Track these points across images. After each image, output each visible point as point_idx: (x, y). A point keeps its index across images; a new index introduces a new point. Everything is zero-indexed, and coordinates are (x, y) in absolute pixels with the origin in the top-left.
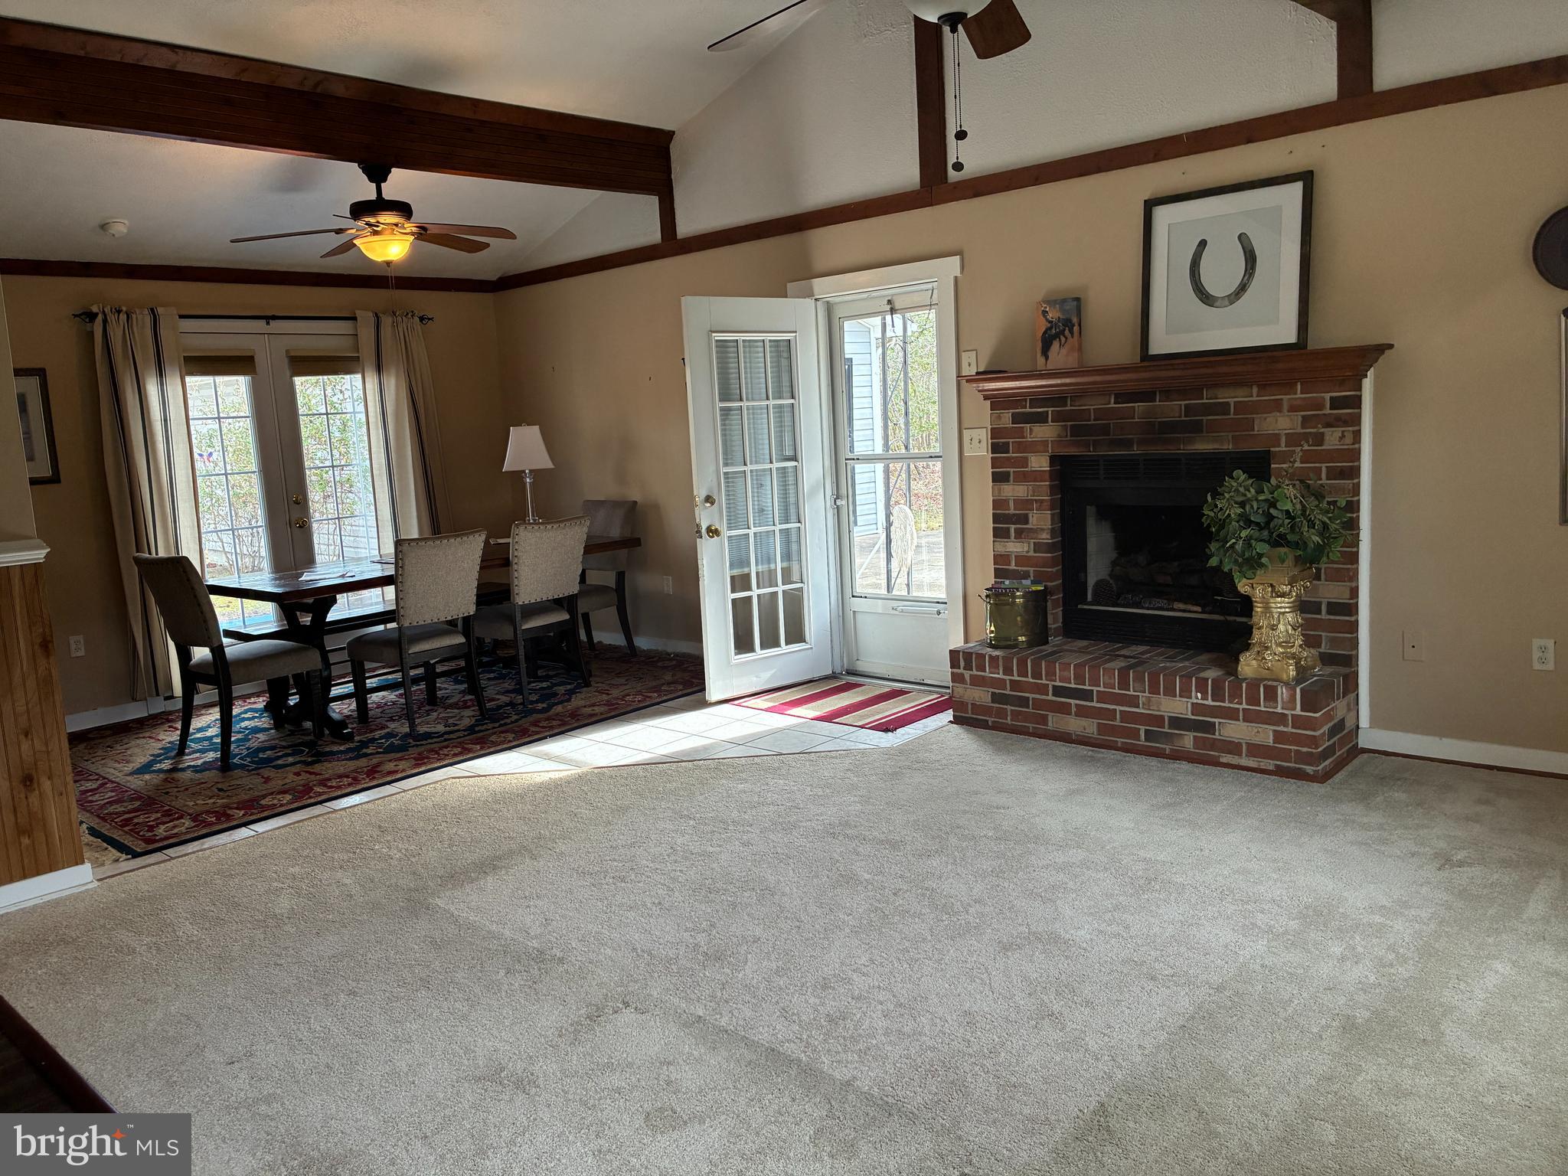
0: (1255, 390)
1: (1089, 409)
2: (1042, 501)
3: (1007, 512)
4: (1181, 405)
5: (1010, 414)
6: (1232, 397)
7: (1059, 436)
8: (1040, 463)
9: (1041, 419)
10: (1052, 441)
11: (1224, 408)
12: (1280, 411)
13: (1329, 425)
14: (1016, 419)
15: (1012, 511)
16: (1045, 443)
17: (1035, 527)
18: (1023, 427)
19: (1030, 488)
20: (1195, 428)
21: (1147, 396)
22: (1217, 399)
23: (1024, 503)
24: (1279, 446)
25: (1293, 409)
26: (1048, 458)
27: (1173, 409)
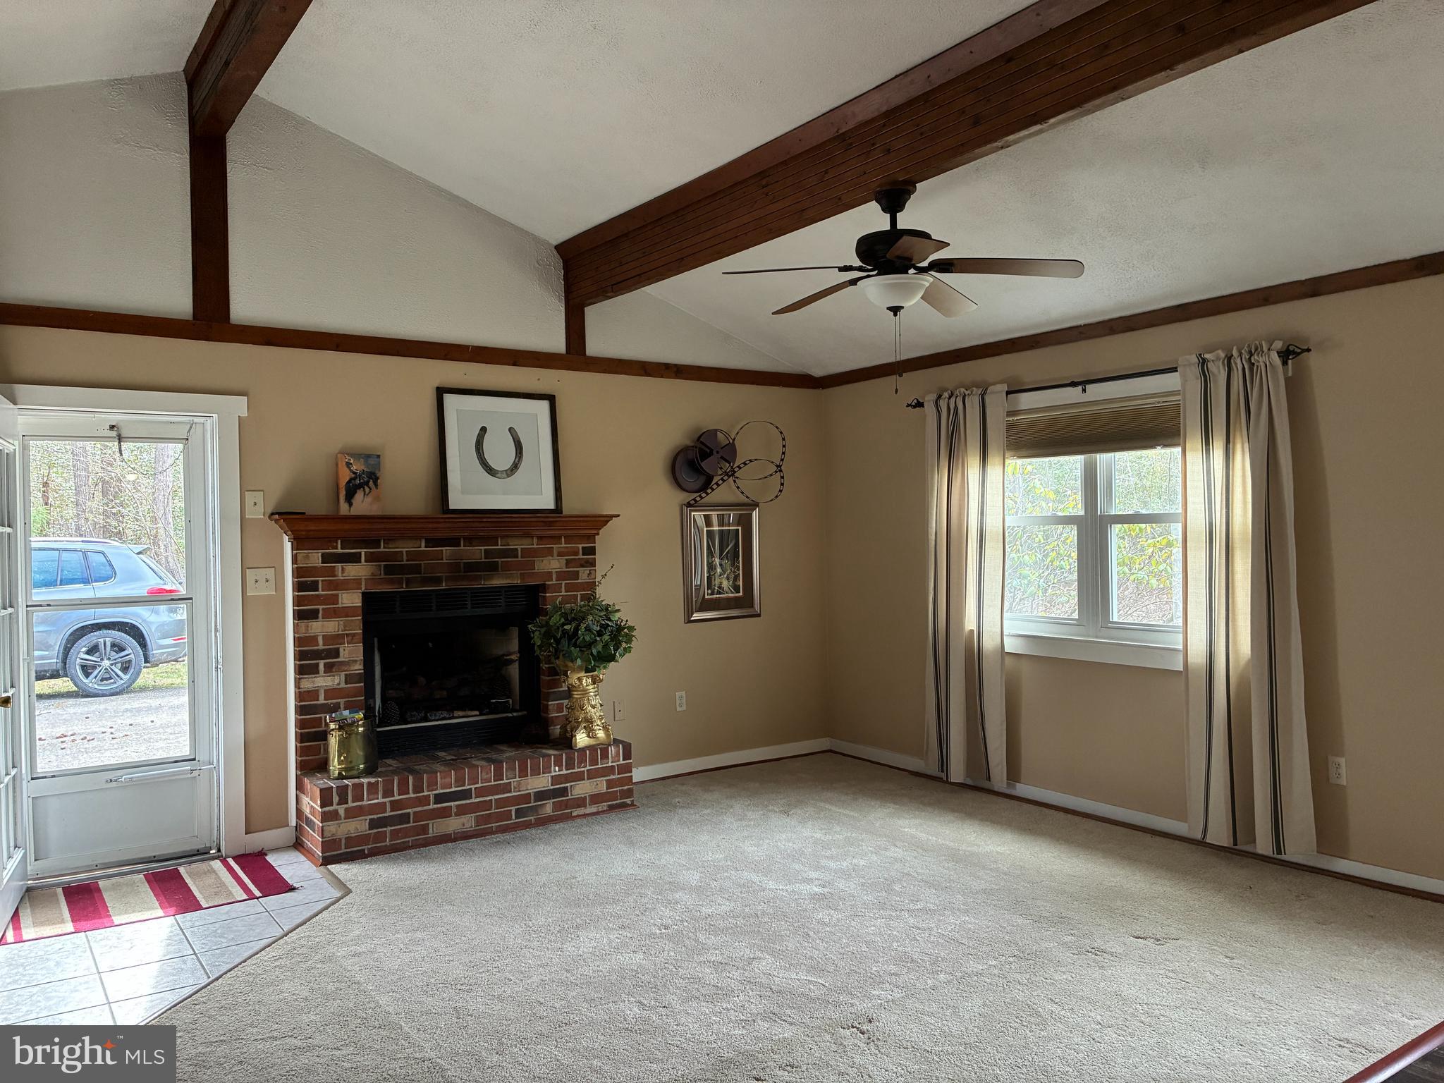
0: (535, 540)
1: (402, 552)
2: (354, 635)
3: (316, 648)
4: (481, 550)
5: (320, 554)
6: (519, 545)
7: (373, 574)
8: (351, 599)
9: (355, 559)
10: (365, 579)
11: (513, 553)
12: (552, 556)
13: (582, 566)
14: (325, 558)
15: (321, 647)
16: (357, 582)
17: (347, 660)
18: (334, 567)
19: (342, 623)
20: (493, 568)
21: (454, 542)
22: (509, 545)
23: (336, 638)
24: (552, 580)
25: (560, 554)
26: (361, 595)
27: (476, 553)
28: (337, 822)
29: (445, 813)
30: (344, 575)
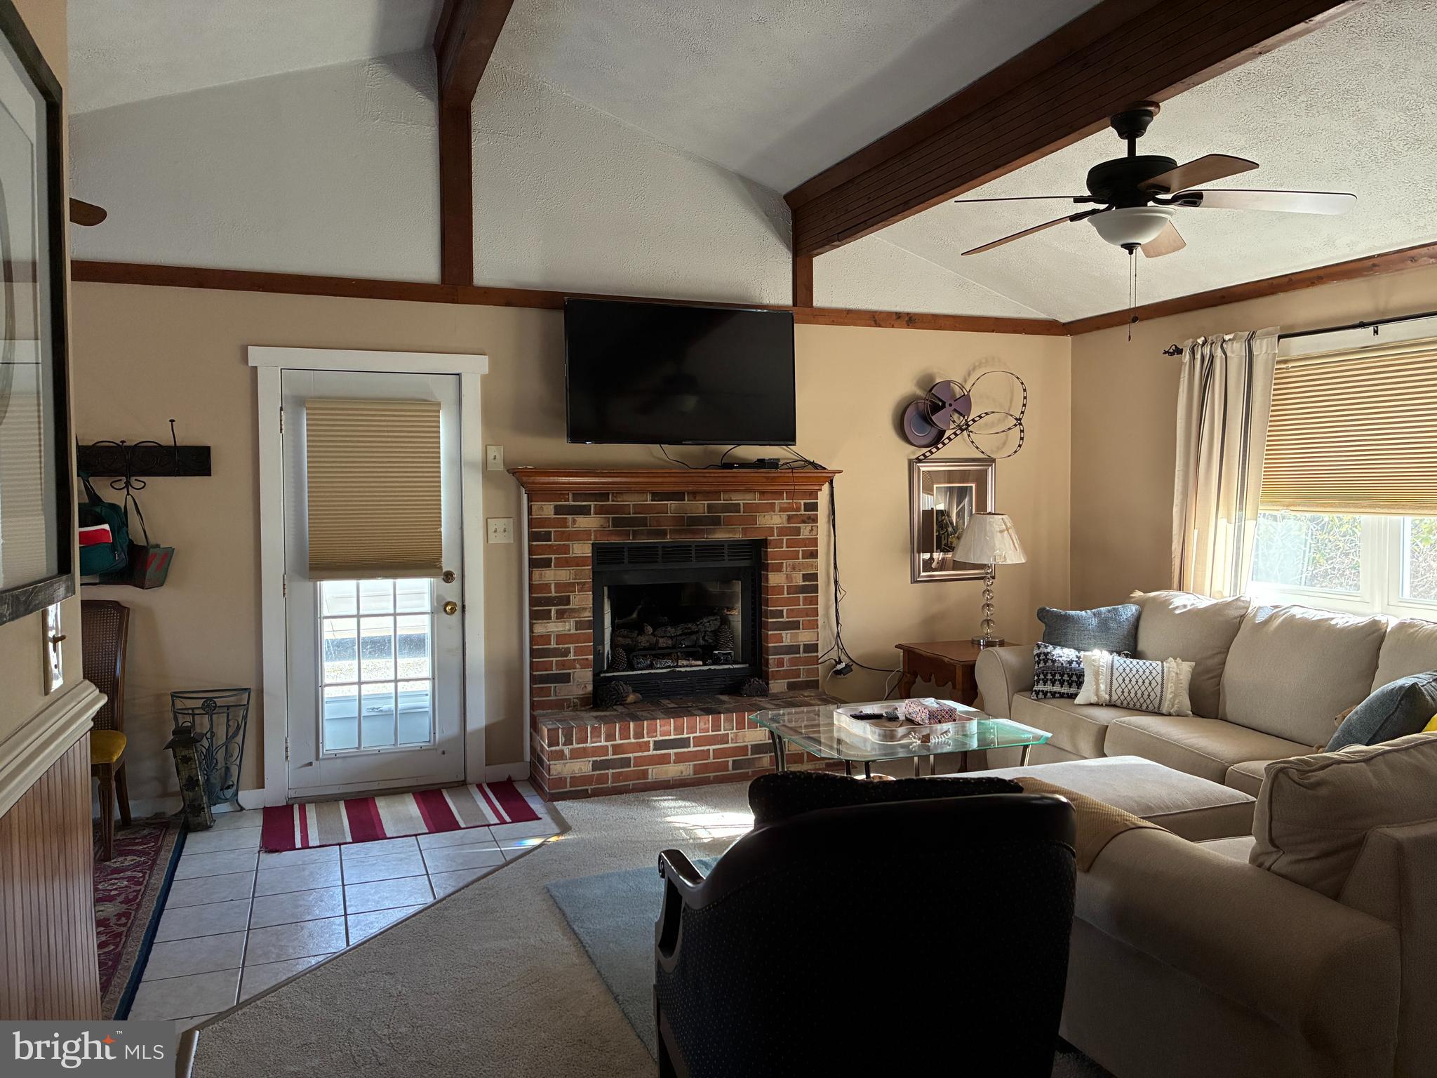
0: (757, 495)
1: (629, 505)
2: (584, 584)
3: (550, 595)
4: (704, 504)
5: (552, 507)
6: (740, 499)
7: (602, 526)
8: (583, 549)
9: (584, 511)
10: (594, 531)
11: (736, 508)
12: (774, 512)
13: (804, 522)
14: (558, 510)
15: (553, 594)
16: (588, 533)
17: (577, 607)
18: (566, 518)
19: (572, 572)
20: (716, 522)
21: (678, 496)
22: (731, 500)
23: (568, 586)
24: (773, 536)
25: (782, 510)
26: (591, 545)
27: (699, 507)
28: (563, 761)
29: (664, 760)
30: (575, 526)
